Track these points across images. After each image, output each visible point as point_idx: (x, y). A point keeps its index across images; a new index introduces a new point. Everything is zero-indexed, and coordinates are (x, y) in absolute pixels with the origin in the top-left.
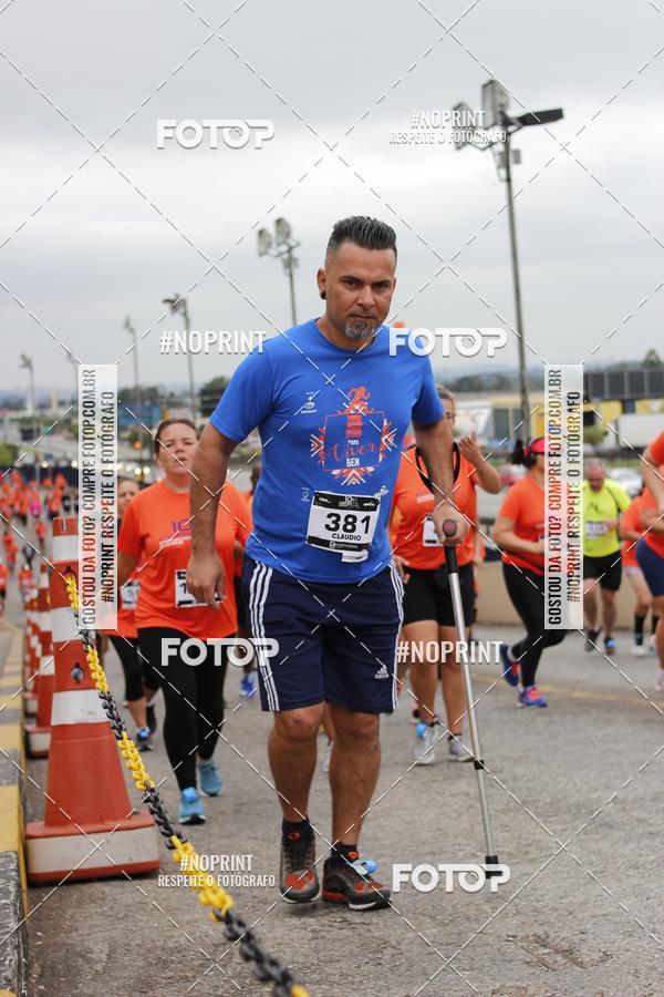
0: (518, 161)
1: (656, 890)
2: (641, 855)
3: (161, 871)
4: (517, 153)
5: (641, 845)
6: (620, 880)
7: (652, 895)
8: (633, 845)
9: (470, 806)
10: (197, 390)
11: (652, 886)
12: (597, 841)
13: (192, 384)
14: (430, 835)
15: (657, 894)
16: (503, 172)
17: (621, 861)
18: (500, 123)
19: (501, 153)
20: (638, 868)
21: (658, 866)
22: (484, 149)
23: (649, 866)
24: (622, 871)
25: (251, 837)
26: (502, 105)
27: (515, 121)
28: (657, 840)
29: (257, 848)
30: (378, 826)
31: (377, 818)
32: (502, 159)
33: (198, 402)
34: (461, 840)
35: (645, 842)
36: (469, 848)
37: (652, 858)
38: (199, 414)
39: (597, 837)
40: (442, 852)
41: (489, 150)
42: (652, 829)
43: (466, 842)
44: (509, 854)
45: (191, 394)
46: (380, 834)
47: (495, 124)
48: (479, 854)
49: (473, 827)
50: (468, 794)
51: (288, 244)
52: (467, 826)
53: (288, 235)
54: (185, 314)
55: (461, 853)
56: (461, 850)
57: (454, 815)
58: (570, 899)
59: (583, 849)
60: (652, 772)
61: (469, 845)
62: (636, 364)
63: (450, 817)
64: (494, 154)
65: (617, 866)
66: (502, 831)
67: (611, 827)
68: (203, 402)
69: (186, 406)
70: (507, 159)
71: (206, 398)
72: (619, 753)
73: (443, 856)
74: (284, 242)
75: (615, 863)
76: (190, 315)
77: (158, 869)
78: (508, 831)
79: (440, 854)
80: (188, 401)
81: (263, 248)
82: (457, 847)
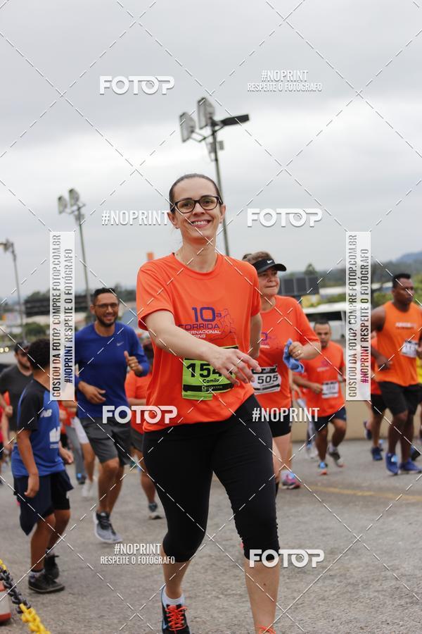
0: (222, 148)
1: (338, 614)
2: (326, 591)
3: (12, 620)
4: (221, 143)
5: (325, 584)
6: (313, 609)
7: (335, 617)
8: (320, 584)
9: (213, 564)
10: (22, 300)
11: (334, 611)
12: (297, 583)
13: (19, 297)
14: (188, 585)
15: (338, 616)
16: (213, 155)
17: (313, 595)
18: (209, 124)
19: (211, 144)
20: (324, 600)
21: (338, 597)
22: (200, 141)
23: (332, 598)
24: (314, 603)
25: (70, 593)
26: (211, 114)
27: (219, 123)
28: (336, 580)
29: (75, 600)
30: (154, 581)
31: (152, 576)
32: (212, 147)
33: (23, 308)
34: (208, 588)
35: (328, 582)
36: (214, 593)
37: (333, 592)
38: (24, 316)
39: (297, 580)
40: (196, 596)
41: (203, 142)
42: (331, 573)
43: (212, 588)
44: (240, 595)
45: (18, 303)
46: (155, 586)
47: (206, 125)
48: (221, 596)
49: (215, 578)
50: (210, 556)
51: (78, 205)
52: (211, 577)
53: (77, 199)
54: (13, 252)
55: (209, 596)
56: (209, 594)
57: (202, 571)
58: (282, 624)
59: (288, 589)
60: (329, 534)
61: (214, 590)
62: (300, 273)
63: (200, 572)
64: (207, 144)
65: (311, 599)
66: (234, 580)
67: (305, 573)
68: (27, 308)
69: (16, 311)
70: (215, 147)
71: (29, 305)
72: (305, 523)
73: (197, 599)
74: (75, 204)
75: (309, 597)
76: (16, 252)
77: (9, 619)
78: (238, 580)
79: (195, 598)
80: (17, 308)
81: (61, 209)
82: (206, 592)
